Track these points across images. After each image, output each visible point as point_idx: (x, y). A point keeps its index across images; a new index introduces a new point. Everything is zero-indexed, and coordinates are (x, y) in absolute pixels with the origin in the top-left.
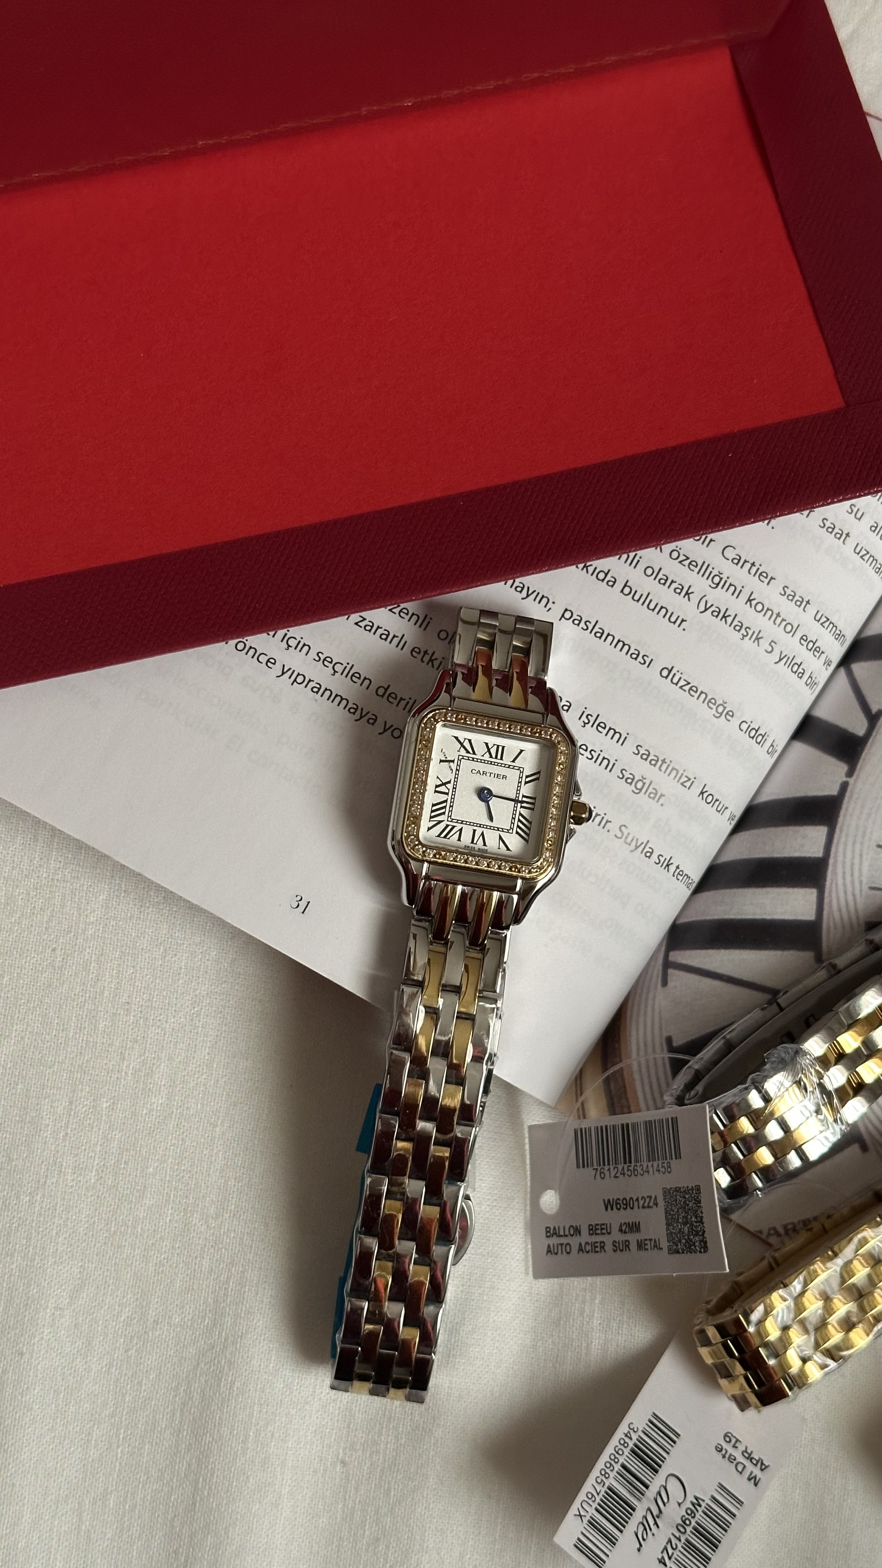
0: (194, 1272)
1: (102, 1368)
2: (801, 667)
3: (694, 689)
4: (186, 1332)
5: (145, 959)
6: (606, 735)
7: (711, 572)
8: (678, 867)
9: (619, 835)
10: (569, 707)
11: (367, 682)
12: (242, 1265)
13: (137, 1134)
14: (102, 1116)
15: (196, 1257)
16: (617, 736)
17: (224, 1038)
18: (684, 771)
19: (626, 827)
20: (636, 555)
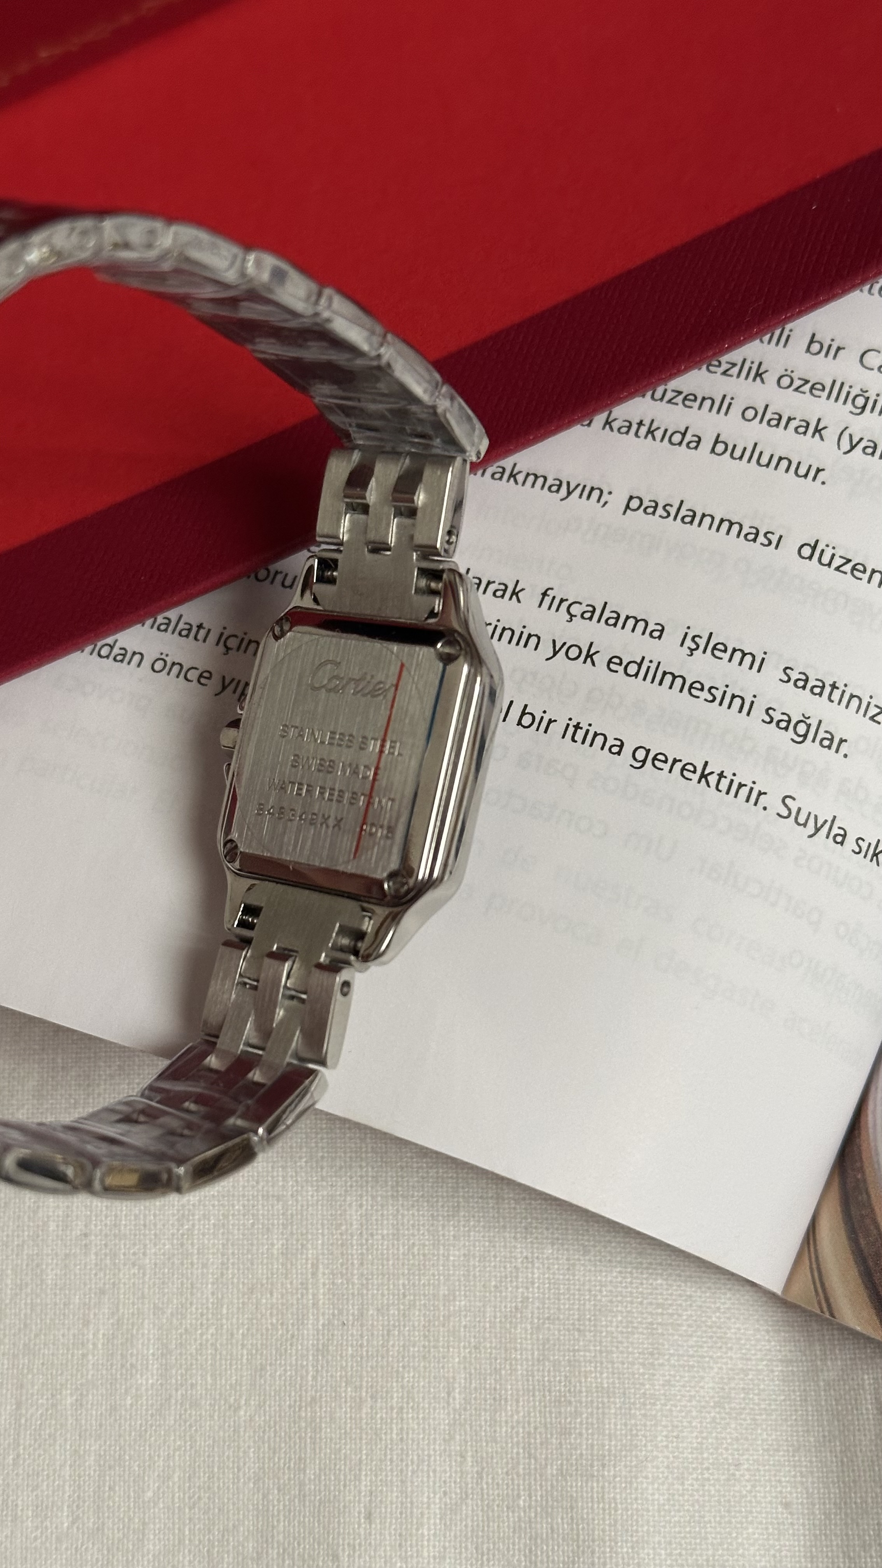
3: (860, 567)
6: (730, 660)
7: (848, 393)
9: (785, 813)
10: (662, 631)
18: (871, 697)
19: (794, 799)
20: (724, 396)
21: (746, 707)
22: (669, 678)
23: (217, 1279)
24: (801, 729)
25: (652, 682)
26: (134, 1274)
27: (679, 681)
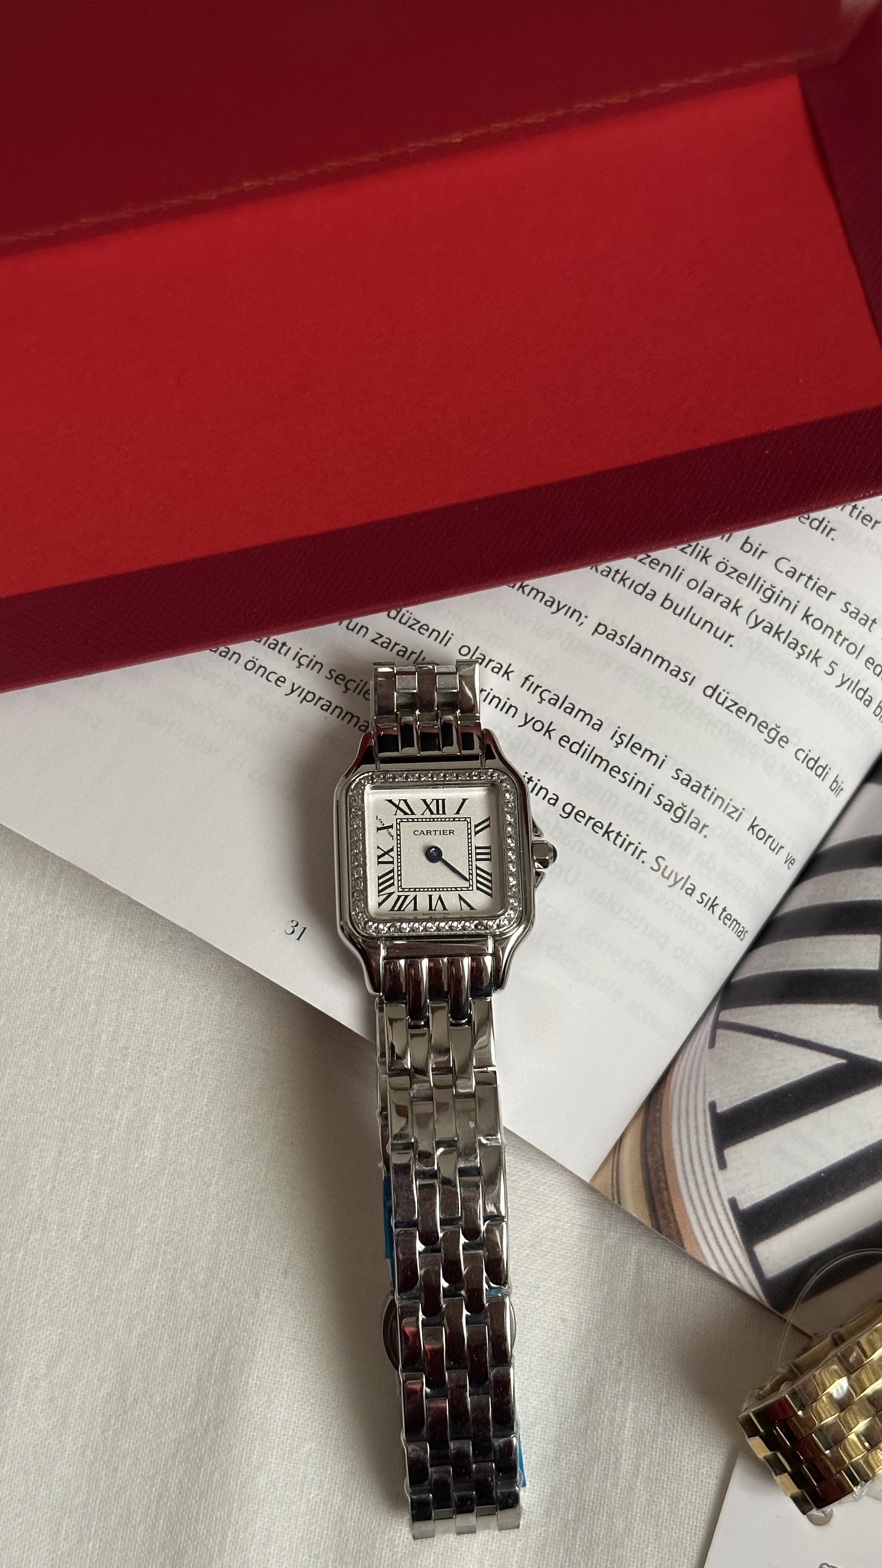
2: (868, 693)
3: (743, 710)
6: (642, 756)
7: (762, 585)
8: (724, 910)
9: (656, 867)
16: (654, 758)
18: (731, 800)
19: (664, 859)
20: (678, 567)
21: (646, 791)
22: (598, 760)
23: (211, 1096)
24: (679, 813)
25: (587, 760)
26: (155, 1081)
27: (604, 764)
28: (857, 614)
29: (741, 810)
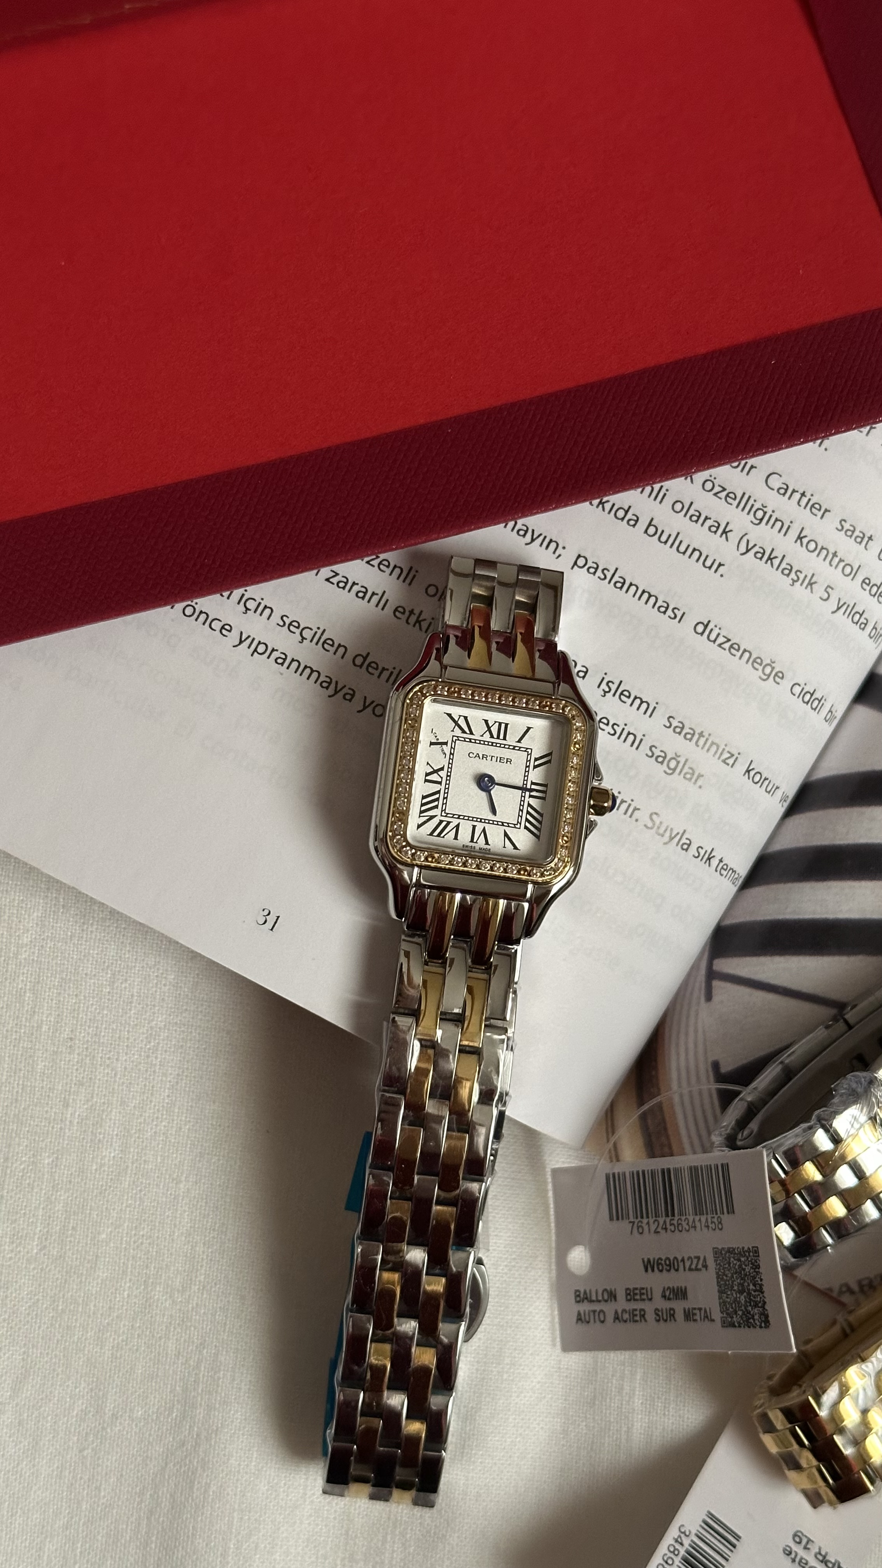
0: (159, 1355)
1: (53, 1471)
2: (864, 616)
3: (736, 647)
4: (152, 1426)
5: (90, 986)
6: (631, 705)
7: (753, 506)
8: (721, 861)
9: (650, 824)
10: (586, 673)
11: (342, 650)
12: (216, 1346)
13: (86, 1194)
14: (43, 1175)
15: (160, 1338)
16: (644, 706)
17: (187, 1076)
18: (726, 745)
19: (658, 815)
21: (637, 743)
28: (853, 532)
29: (736, 755)
